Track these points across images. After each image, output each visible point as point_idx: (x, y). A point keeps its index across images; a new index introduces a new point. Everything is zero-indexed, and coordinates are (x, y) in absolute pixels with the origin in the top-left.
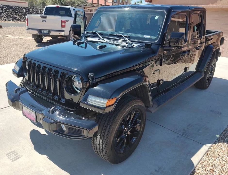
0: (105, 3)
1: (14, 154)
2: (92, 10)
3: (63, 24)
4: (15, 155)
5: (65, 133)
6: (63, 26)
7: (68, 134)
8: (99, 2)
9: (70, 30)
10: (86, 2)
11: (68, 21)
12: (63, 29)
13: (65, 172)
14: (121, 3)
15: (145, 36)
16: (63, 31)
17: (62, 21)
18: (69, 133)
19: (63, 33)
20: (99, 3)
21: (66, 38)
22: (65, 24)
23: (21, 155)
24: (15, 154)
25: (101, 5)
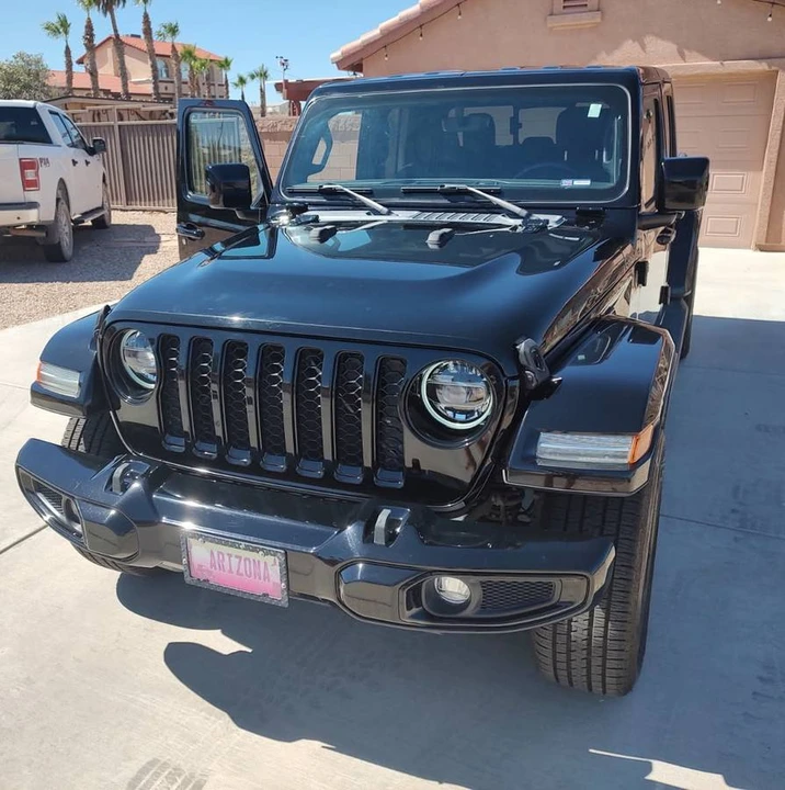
0: (125, 85)
1: (162, 777)
2: (99, 114)
3: (30, 174)
4: (171, 779)
5: (468, 613)
6: (29, 184)
7: (479, 612)
8: (100, 84)
9: (58, 200)
10: (44, 85)
11: (45, 161)
12: (32, 196)
13: (445, 785)
14: (186, 83)
15: (566, 183)
16: (32, 205)
17: (25, 165)
18: (483, 607)
19: (32, 216)
20: (101, 87)
21: (44, 234)
22: (37, 174)
23: (199, 772)
24: (166, 773)
25: (107, 92)
